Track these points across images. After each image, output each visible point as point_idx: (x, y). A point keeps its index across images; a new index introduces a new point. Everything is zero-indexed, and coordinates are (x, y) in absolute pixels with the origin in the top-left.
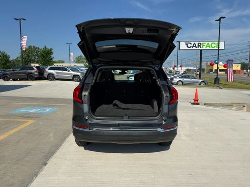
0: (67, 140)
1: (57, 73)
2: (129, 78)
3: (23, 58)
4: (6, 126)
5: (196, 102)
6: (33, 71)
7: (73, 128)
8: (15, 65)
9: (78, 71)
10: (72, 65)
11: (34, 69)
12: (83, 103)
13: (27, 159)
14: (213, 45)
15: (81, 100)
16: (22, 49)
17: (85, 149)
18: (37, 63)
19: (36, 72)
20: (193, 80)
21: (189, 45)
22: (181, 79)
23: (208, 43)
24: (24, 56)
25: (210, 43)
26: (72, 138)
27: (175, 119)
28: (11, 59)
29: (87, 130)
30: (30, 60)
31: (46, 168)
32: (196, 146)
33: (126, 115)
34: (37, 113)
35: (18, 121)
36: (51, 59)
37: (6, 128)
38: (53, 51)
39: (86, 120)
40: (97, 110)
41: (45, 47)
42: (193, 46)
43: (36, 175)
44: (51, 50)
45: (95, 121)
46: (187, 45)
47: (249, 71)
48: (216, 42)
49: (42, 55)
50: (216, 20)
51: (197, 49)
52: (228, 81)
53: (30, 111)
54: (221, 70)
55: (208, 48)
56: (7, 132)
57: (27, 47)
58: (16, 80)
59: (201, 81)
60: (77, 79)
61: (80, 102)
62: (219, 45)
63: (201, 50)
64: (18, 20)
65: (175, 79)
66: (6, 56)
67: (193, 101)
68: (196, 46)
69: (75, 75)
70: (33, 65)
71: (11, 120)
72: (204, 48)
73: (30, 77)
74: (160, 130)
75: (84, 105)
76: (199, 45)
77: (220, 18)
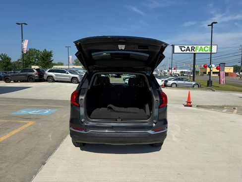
0: (65, 140)
1: (56, 75)
2: (125, 80)
3: (24, 60)
4: (7, 127)
5: (189, 104)
6: (33, 73)
7: (71, 130)
8: (16, 67)
9: (77, 74)
10: (71, 67)
11: (34, 71)
12: (79, 106)
13: (27, 159)
14: (206, 49)
15: (78, 103)
16: (23, 52)
17: (82, 149)
18: (37, 65)
19: (36, 74)
20: (187, 82)
21: (183, 49)
22: (175, 82)
23: (201, 47)
24: (25, 59)
25: (203, 47)
26: (69, 139)
27: (165, 122)
28: (12, 61)
29: (83, 132)
30: (31, 62)
31: (44, 167)
32: (186, 148)
33: (119, 118)
34: (37, 115)
35: (19, 123)
36: (51, 61)
37: (8, 129)
38: (53, 53)
39: (83, 123)
40: (93, 113)
41: (45, 50)
42: (187, 50)
43: (35, 174)
44: (51, 52)
45: (90, 124)
46: (181, 49)
47: (241, 73)
48: (209, 46)
49: (42, 57)
50: (209, 25)
51: (191, 52)
52: (220, 83)
53: (30, 113)
54: (214, 73)
55: (201, 52)
56: (8, 133)
57: (28, 50)
58: (17, 82)
59: (194, 83)
60: (75, 81)
61: (77, 106)
62: (211, 49)
63: (195, 54)
64: (19, 24)
65: (169, 81)
66: (7, 58)
67: (186, 103)
68: (189, 50)
69: (73, 78)
70: (33, 67)
71: (12, 121)
72: (197, 51)
73: (30, 79)
74: (150, 132)
75: (81, 108)
76: (193, 49)
77: (212, 23)
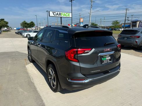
12: (79, 62)
14: (67, 15)
21: (55, 14)
23: (64, 14)
25: (65, 13)
46: (54, 14)
50: (70, 1)
63: (61, 17)
68: (58, 15)
76: (60, 14)
